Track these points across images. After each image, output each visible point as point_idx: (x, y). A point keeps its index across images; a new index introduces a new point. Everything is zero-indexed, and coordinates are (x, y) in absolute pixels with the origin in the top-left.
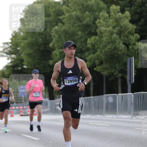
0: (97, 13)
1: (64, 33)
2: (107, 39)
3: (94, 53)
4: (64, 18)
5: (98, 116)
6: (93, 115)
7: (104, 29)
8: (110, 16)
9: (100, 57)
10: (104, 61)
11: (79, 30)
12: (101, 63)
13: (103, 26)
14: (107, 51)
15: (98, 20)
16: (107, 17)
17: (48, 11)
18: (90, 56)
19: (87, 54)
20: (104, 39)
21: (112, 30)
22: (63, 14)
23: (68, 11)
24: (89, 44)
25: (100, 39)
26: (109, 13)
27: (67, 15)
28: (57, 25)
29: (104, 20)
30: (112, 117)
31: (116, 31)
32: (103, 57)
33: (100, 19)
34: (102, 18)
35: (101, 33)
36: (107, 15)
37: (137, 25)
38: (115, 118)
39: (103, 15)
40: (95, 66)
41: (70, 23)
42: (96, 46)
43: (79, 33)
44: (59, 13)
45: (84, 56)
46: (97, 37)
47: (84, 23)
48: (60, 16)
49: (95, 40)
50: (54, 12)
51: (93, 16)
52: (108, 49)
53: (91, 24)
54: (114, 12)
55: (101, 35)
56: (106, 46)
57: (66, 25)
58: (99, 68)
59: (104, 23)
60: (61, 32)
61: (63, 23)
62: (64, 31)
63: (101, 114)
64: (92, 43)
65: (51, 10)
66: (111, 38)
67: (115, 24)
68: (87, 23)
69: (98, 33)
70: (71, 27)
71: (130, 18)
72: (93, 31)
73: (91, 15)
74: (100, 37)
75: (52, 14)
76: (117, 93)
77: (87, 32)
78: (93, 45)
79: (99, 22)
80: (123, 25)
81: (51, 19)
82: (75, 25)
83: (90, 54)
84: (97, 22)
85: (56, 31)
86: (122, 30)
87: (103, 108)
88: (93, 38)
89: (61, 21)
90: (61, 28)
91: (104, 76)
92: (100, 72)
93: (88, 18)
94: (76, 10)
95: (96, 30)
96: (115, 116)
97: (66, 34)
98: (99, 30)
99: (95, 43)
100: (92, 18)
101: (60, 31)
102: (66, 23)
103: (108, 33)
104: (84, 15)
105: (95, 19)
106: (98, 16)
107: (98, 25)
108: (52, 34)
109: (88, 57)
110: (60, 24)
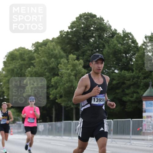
0: (59, 60)
1: (35, 73)
2: (66, 79)
3: (56, 89)
4: (35, 62)
5: (58, 138)
6: (54, 137)
7: (65, 71)
8: (68, 62)
9: (60, 92)
10: (63, 95)
11: (47, 72)
12: (61, 97)
13: (63, 69)
14: (65, 88)
15: (60, 65)
16: (66, 63)
17: (24, 56)
18: (53, 91)
19: (51, 89)
20: (64, 79)
21: (70, 73)
22: (34, 59)
23: (38, 58)
24: (53, 82)
25: (61, 79)
26: (67, 60)
27: (37, 60)
28: (29, 67)
29: (64, 65)
30: (68, 139)
31: (73, 73)
32: (62, 92)
33: (61, 64)
34: (63, 63)
35: (62, 74)
36: (67, 61)
37: (87, 69)
38: (71, 139)
39: (63, 61)
40: (57, 99)
41: (39, 66)
42: (58, 84)
43: (47, 74)
44: (32, 58)
45: (49, 91)
46: (59, 78)
47: (51, 66)
48: (33, 60)
49: (57, 79)
50: (28, 57)
51: (56, 62)
52: (67, 86)
53: (56, 67)
54: (72, 59)
55: (62, 76)
56: (65, 84)
57: (36, 67)
58: (60, 100)
59: (65, 67)
60: (32, 73)
61: (34, 66)
62: (35, 72)
63: (60, 135)
64: (55, 82)
65: (26, 57)
66: (69, 79)
67: (72, 68)
68: (53, 67)
69: (60, 75)
70: (40, 69)
71: (83, 65)
72: (56, 73)
73: (56, 61)
74: (61, 78)
75: (26, 59)
76: (72, 120)
77: (52, 74)
78: (56, 83)
79: (60, 67)
80: (78, 69)
81: (25, 62)
82: (43, 68)
83: (53, 90)
84: (59, 66)
85: (29, 71)
86: (77, 73)
87: (61, 131)
88: (56, 78)
89: (32, 64)
90: (33, 69)
91: (63, 106)
92: (60, 104)
93: (54, 63)
94: (44, 57)
95: (58, 72)
96: (70, 138)
97: (36, 74)
98: (61, 72)
99: (57, 82)
100: (56, 63)
101: (32, 71)
102: (36, 66)
103: (68, 75)
104: (50, 61)
105: (58, 64)
106: (60, 62)
107: (60, 68)
108: (26, 74)
109: (52, 91)
110: (32, 67)
